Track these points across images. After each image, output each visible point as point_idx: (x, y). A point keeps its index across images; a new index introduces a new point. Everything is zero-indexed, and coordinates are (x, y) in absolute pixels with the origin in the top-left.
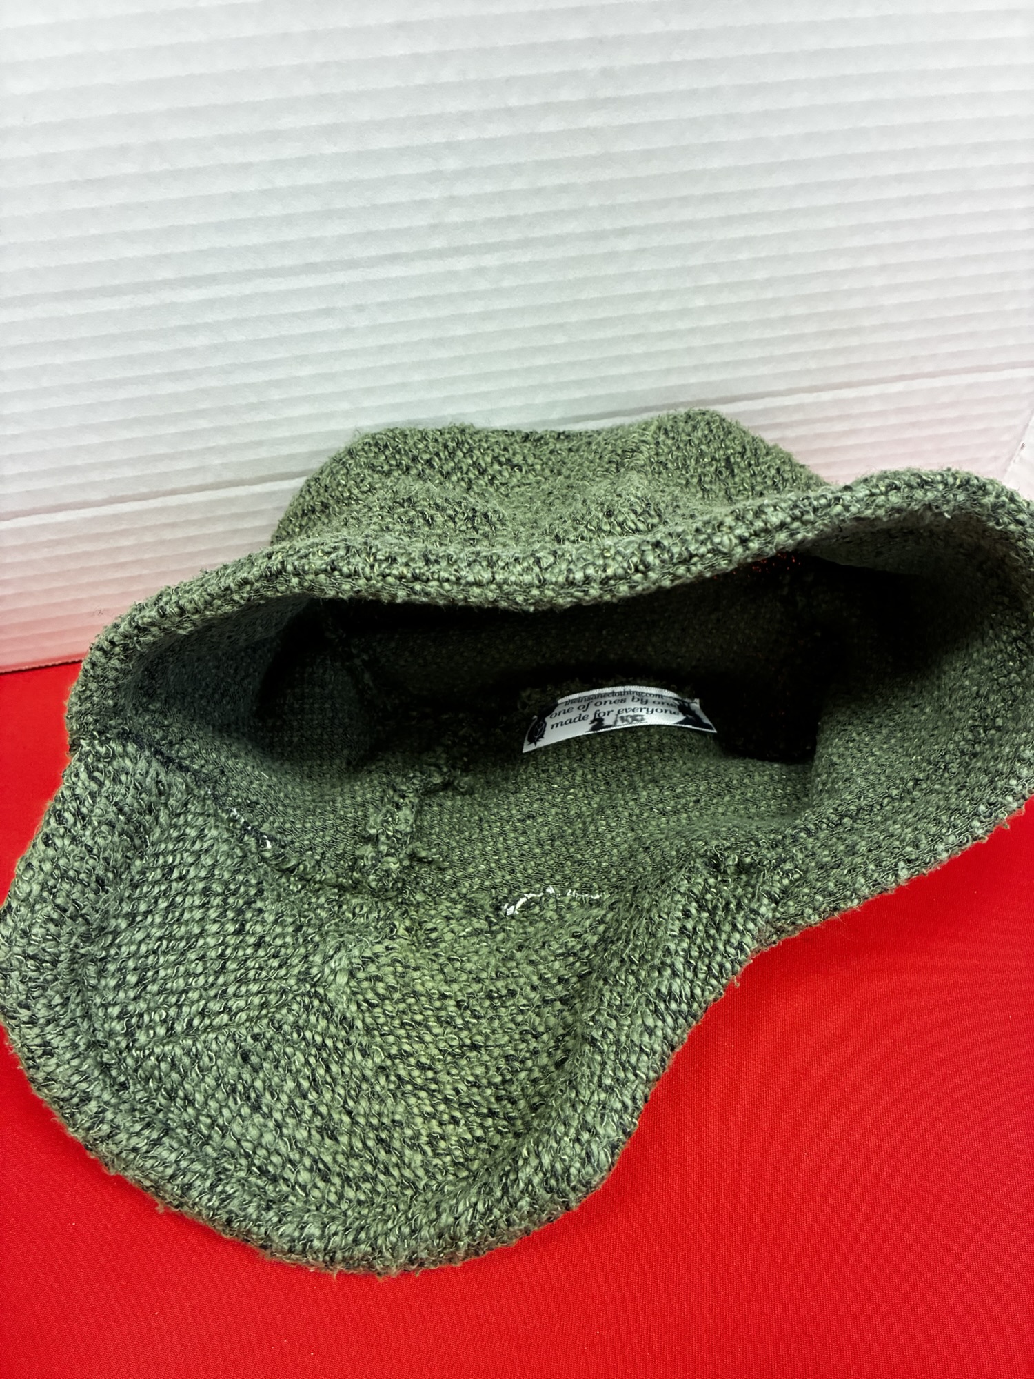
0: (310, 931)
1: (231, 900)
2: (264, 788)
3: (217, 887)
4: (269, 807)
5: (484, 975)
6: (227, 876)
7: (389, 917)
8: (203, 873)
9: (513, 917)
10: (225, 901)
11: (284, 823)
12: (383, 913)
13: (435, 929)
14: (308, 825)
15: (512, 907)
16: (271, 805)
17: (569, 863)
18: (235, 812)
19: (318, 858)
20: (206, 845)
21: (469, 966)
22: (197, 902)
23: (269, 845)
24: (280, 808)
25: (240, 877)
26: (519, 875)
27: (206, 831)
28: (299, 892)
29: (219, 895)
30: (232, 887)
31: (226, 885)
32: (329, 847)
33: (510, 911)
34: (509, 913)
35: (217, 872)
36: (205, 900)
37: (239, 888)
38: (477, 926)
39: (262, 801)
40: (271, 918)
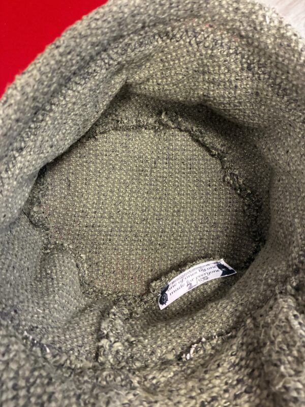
0: (86, 397)
1: (32, 390)
2: (40, 319)
3: (22, 383)
4: (44, 330)
5: (194, 394)
6: (27, 374)
7: (127, 377)
8: (12, 375)
9: (191, 359)
10: (28, 391)
11: (54, 337)
12: (123, 377)
13: (154, 378)
14: (68, 336)
15: (188, 355)
16: (45, 328)
17: (206, 325)
18: (26, 333)
19: (76, 354)
20: (11, 355)
21: (182, 392)
22: (10, 396)
23: (48, 350)
24: (50, 329)
25: (36, 373)
26: (184, 338)
27: (11, 347)
28: (70, 376)
29: (23, 388)
30: (32, 380)
31: (27, 380)
32: (81, 347)
33: (188, 357)
34: (188, 358)
35: (21, 372)
36: (15, 393)
37: (36, 380)
38: (174, 369)
39: (40, 326)
40: (61, 396)
